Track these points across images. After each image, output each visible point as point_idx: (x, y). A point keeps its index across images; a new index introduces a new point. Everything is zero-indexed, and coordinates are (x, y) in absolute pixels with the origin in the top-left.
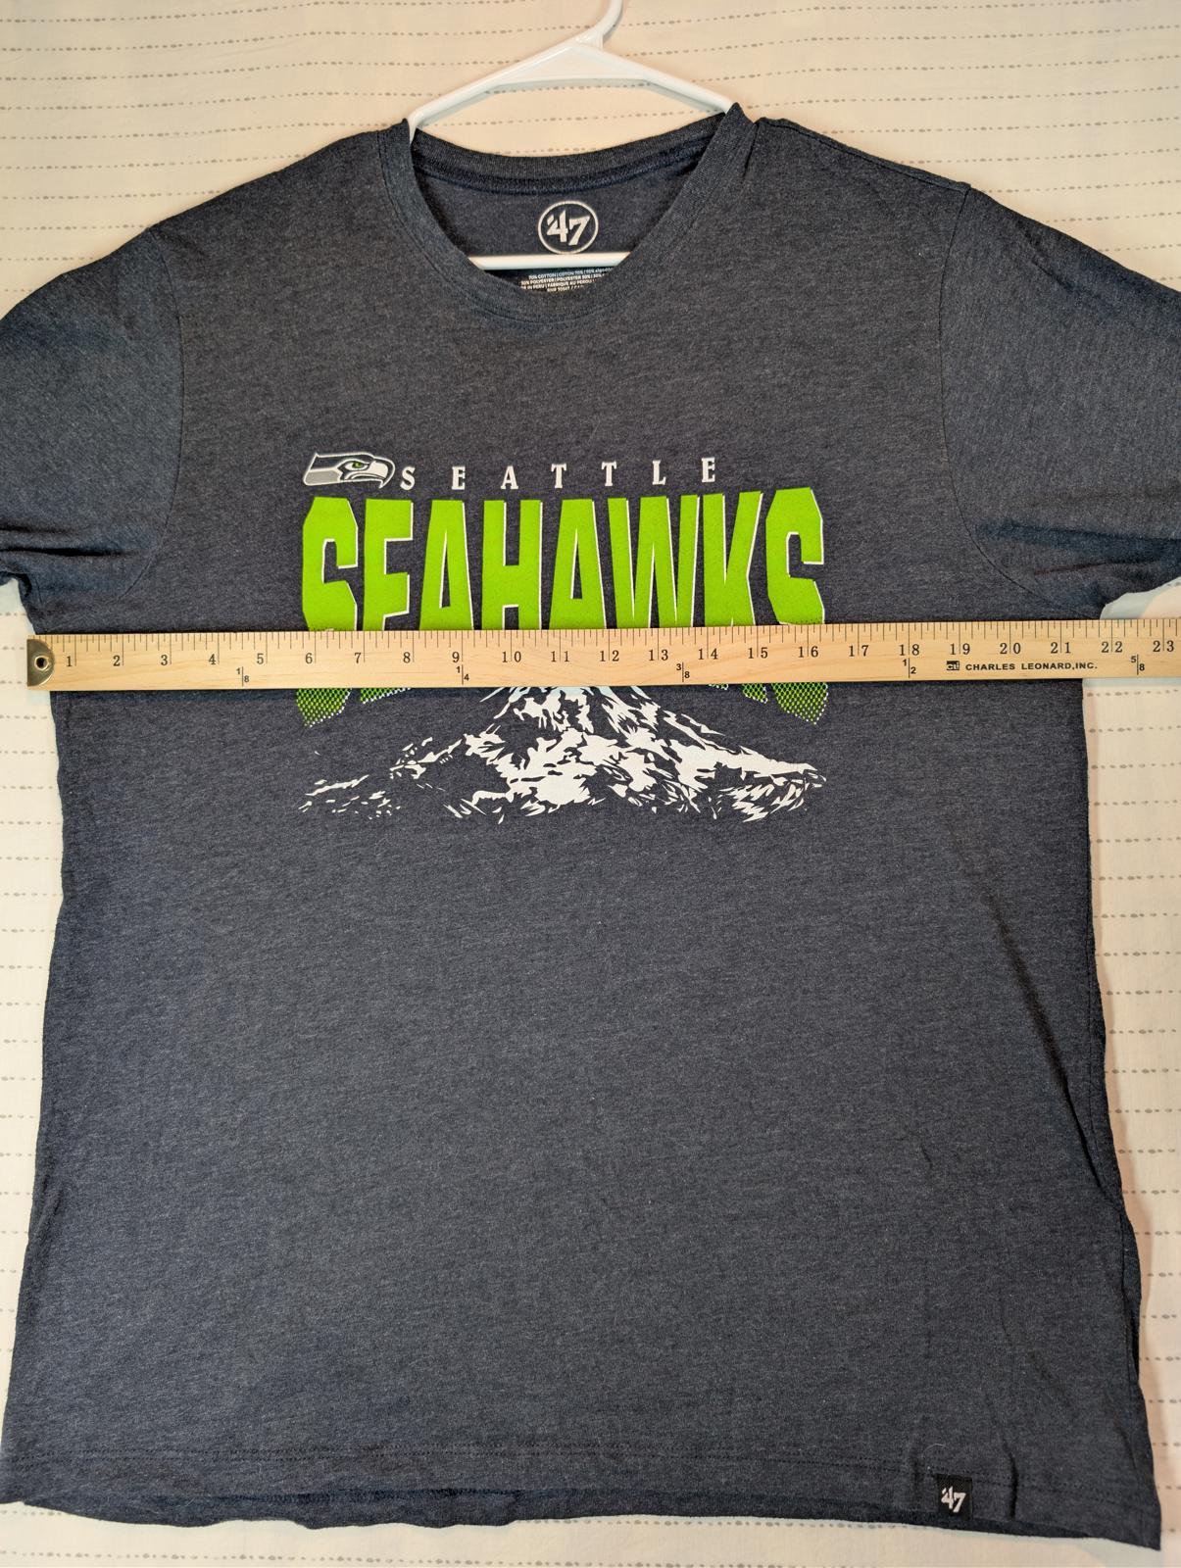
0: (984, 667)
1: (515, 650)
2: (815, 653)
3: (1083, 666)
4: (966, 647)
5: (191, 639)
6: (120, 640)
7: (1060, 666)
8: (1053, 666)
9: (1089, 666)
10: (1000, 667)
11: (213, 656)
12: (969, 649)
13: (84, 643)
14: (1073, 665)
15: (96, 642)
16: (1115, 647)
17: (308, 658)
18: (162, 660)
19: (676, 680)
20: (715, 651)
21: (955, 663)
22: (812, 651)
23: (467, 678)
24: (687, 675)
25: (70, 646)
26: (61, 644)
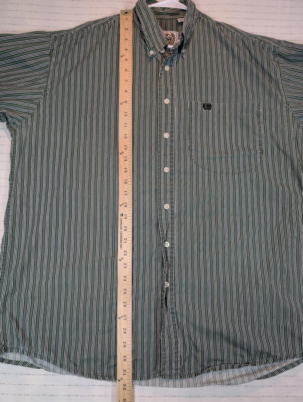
0: (121, 222)
1: (127, 115)
2: (125, 183)
3: (121, 246)
4: (126, 218)
5: (131, 45)
6: (131, 30)
7: (121, 241)
8: (121, 239)
9: (121, 248)
10: (121, 226)
11: (127, 49)
12: (126, 219)
13: (131, 22)
14: (121, 244)
15: (131, 25)
16: (125, 254)
17: (126, 70)
18: (126, 38)
19: (120, 151)
20: (127, 160)
21: (122, 215)
22: (126, 182)
23: (121, 104)
24: (121, 154)
25: (130, 19)
26: (130, 17)
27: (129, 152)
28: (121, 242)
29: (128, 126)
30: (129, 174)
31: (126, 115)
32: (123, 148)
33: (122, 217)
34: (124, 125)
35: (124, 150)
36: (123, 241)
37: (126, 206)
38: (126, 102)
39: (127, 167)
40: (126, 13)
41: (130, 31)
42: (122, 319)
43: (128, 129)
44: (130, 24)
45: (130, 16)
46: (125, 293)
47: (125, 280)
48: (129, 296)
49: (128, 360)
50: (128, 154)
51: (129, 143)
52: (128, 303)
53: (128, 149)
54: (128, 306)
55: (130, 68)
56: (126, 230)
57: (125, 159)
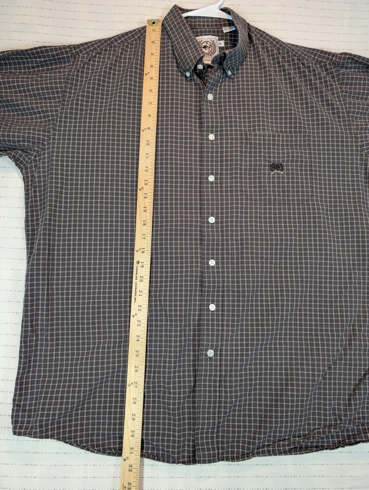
0: (137, 271)
1: (150, 144)
2: (144, 225)
3: (135, 299)
5: (158, 61)
6: (159, 43)
7: (136, 293)
8: (136, 291)
9: (135, 301)
10: (137, 276)
12: (142, 267)
13: (158, 34)
14: (136, 297)
16: (140, 309)
17: (151, 90)
18: (153, 53)
19: (139, 187)
20: (146, 198)
21: (139, 263)
23: (143, 131)
24: (140, 190)
25: (158, 30)
27: (150, 187)
28: (135, 295)
29: (151, 157)
30: (149, 214)
31: (148, 144)
32: (143, 182)
33: (137, 265)
34: (145, 156)
35: (144, 186)
36: (138, 293)
37: (143, 252)
38: (149, 128)
39: (147, 206)
40: (154, 23)
41: (157, 45)
42: (132, 386)
43: (150, 161)
44: (158, 36)
45: (158, 27)
46: (137, 356)
47: (138, 340)
48: (141, 359)
49: (136, 436)
50: (149, 191)
51: (150, 177)
52: (140, 367)
53: (149, 184)
54: (140, 371)
55: (155, 88)
56: (141, 281)
57: (144, 196)
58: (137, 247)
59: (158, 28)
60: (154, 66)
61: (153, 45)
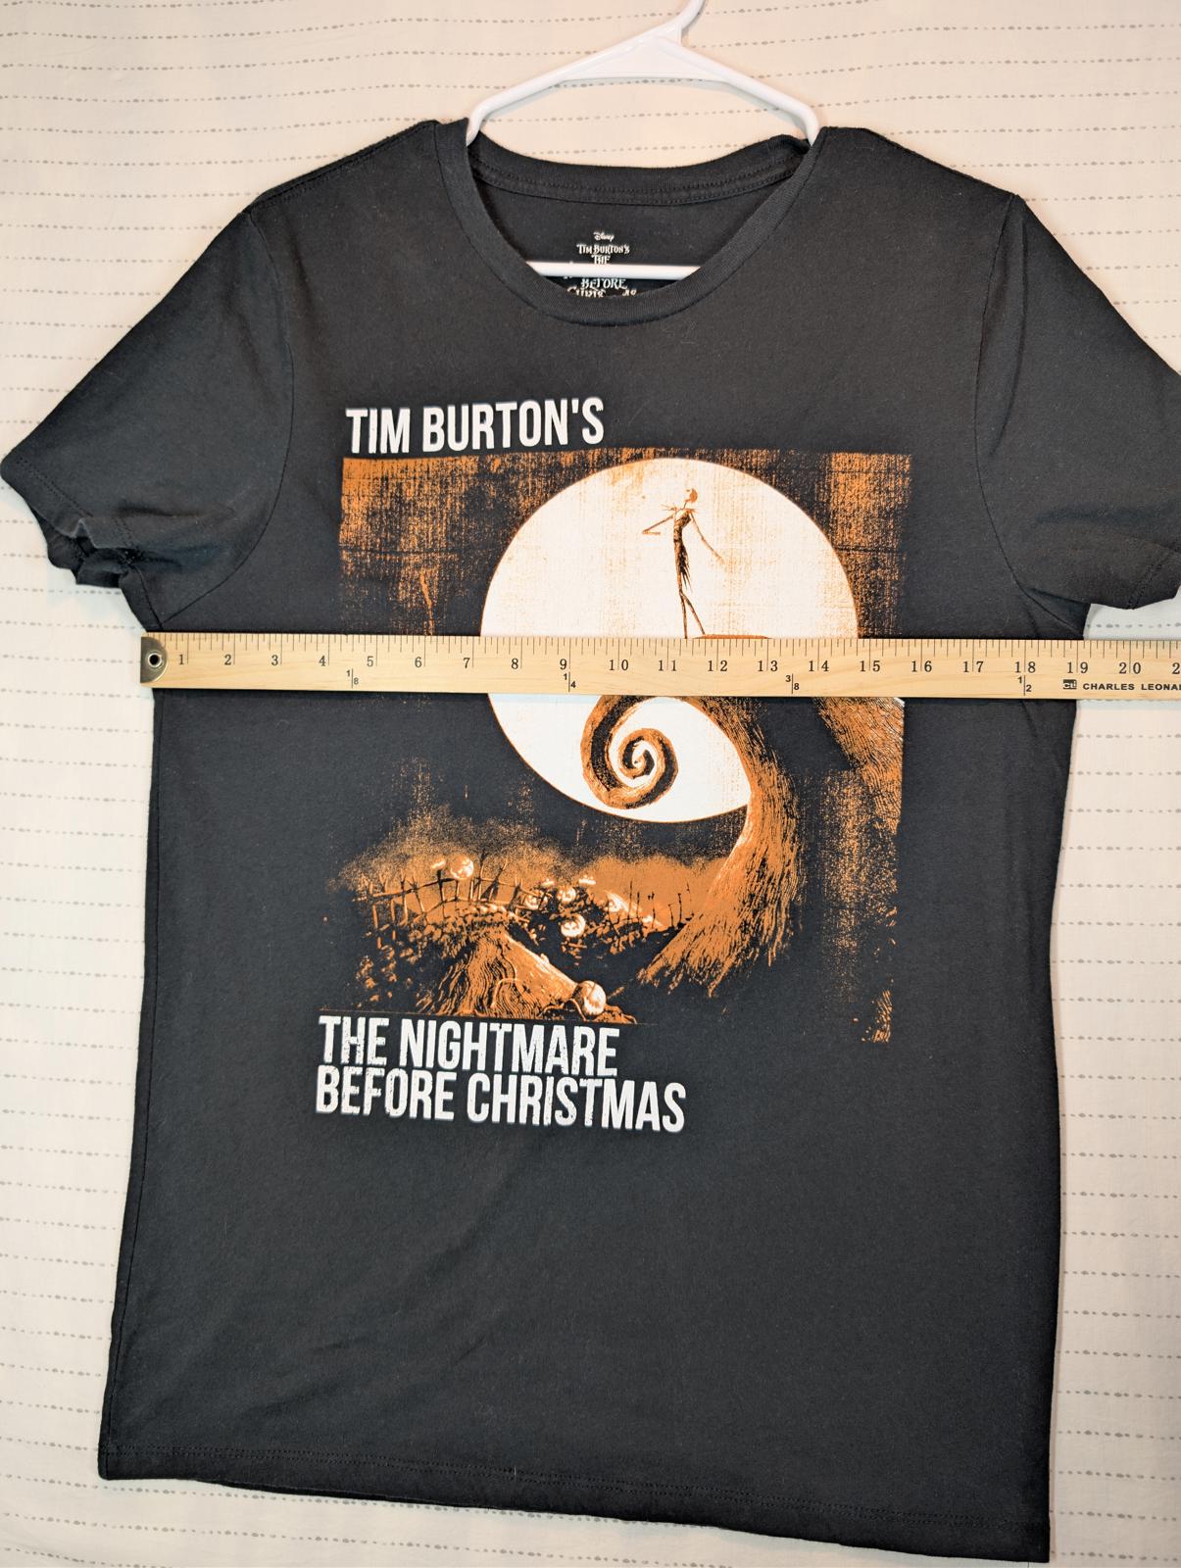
5: (302, 640)
18: (272, 660)
33: (1080, 685)
44: (205, 645)
58: (1016, 692)
59: (173, 643)
60: (323, 652)
61: (238, 659)
